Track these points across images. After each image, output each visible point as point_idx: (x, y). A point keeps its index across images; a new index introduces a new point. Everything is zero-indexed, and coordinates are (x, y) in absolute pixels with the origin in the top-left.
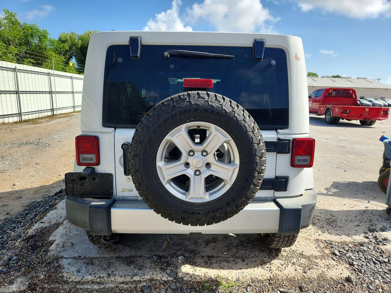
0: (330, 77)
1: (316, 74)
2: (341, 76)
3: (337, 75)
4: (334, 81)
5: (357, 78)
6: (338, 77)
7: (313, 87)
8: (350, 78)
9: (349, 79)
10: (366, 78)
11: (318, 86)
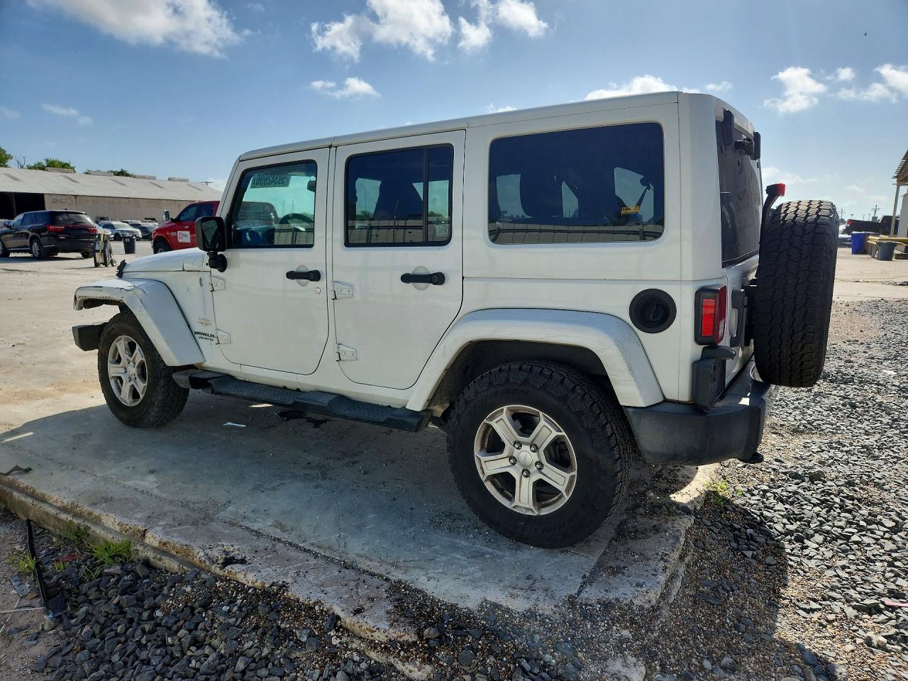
0: (105, 174)
1: (66, 164)
2: (130, 172)
3: (120, 171)
4: (122, 184)
5: (169, 179)
6: (122, 173)
7: (76, 196)
8: (154, 178)
9: (153, 181)
10: (187, 181)
11: (87, 194)
